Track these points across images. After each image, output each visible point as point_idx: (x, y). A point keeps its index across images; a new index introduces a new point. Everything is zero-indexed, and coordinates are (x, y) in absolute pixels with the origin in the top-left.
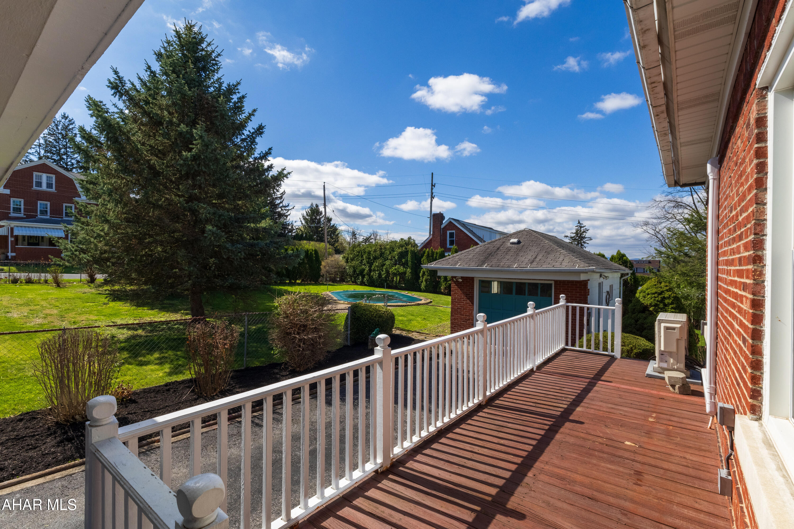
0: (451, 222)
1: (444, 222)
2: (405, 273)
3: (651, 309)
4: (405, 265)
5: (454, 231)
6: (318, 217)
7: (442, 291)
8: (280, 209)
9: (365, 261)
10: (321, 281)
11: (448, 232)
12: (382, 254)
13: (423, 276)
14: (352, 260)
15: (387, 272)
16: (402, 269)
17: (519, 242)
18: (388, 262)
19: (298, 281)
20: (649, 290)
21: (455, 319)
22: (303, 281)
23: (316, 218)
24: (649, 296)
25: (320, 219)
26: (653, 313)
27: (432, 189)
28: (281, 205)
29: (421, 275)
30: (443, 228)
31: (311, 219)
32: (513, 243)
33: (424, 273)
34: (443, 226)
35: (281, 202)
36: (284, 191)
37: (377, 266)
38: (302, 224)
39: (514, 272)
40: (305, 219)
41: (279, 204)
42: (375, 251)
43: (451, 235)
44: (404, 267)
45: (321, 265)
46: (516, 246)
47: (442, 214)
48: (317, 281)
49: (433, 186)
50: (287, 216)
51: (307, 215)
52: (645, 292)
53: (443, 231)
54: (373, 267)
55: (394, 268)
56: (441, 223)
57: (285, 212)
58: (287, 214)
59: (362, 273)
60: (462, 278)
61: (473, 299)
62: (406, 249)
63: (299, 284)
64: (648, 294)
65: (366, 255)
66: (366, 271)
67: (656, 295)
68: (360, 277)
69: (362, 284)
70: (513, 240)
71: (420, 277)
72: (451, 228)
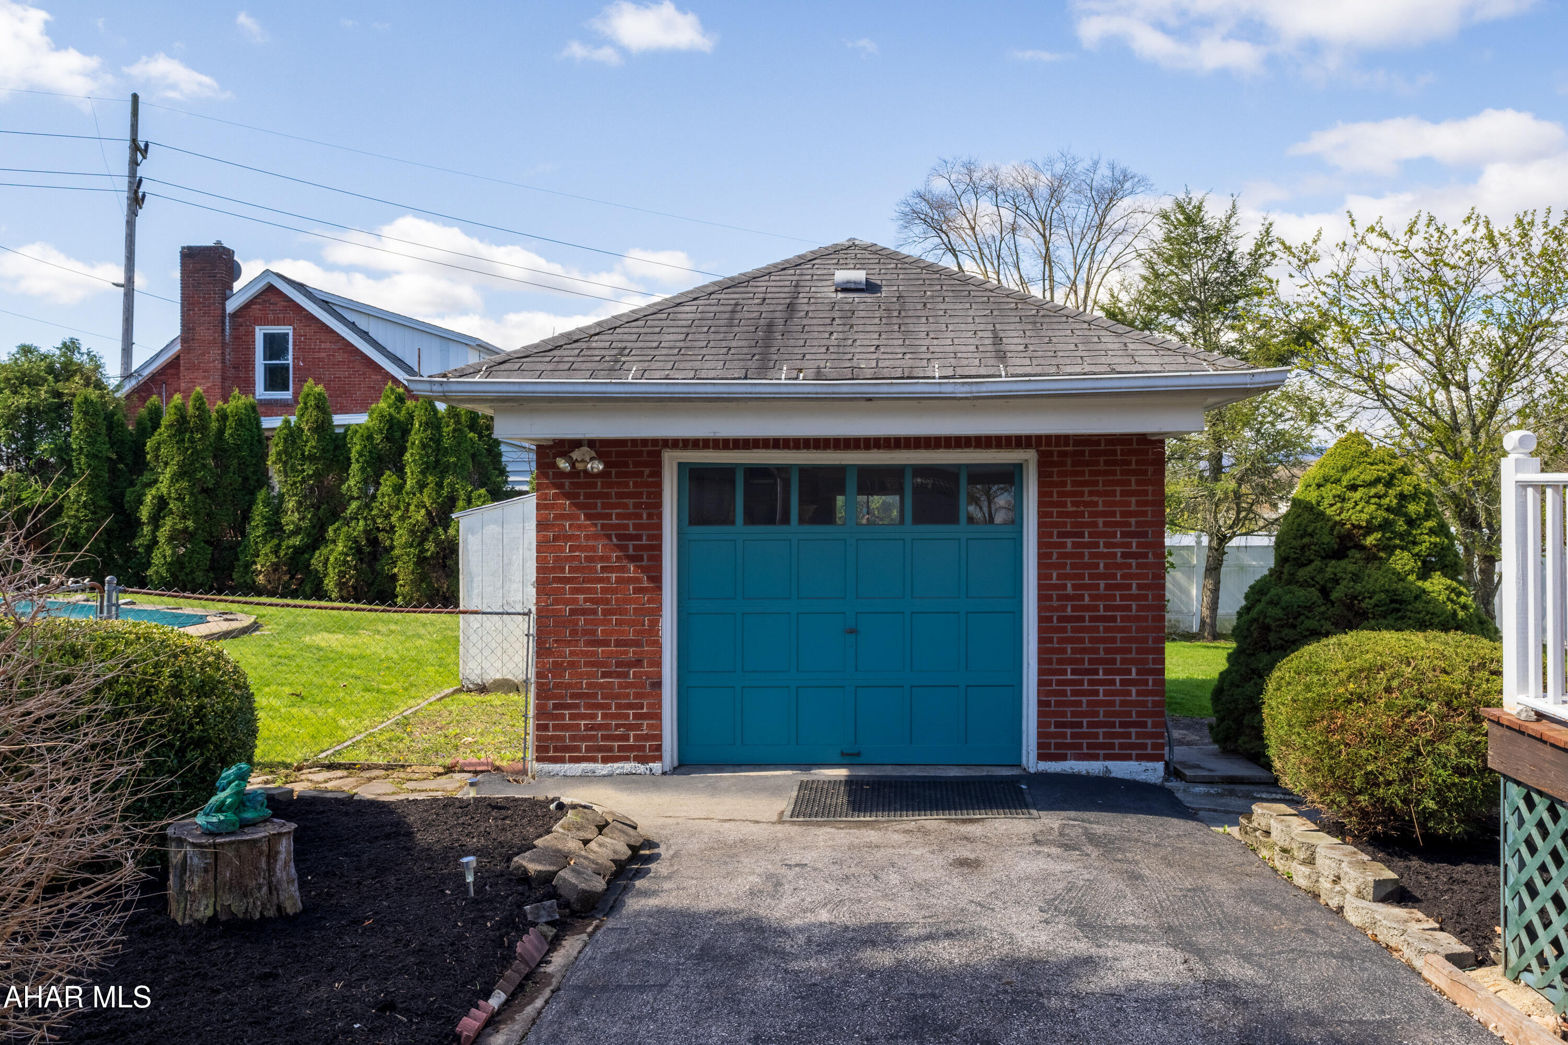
0: (271, 289)
1: (237, 286)
2: (54, 508)
3: (1370, 540)
4: (51, 470)
5: (288, 330)
7: (261, 579)
11: (260, 333)
13: (156, 520)
17: (871, 286)
20: (1354, 473)
24: (1358, 495)
26: (1376, 558)
27: (134, 164)
29: (144, 513)
30: (235, 315)
32: (846, 288)
33: (162, 503)
34: (232, 306)
43: (275, 346)
46: (868, 297)
47: (229, 253)
49: (138, 150)
52: (1338, 481)
53: (234, 328)
56: (226, 290)
61: (656, 548)
62: (53, 393)
64: (1354, 488)
67: (1380, 488)
70: (842, 276)
71: (139, 523)
72: (271, 316)
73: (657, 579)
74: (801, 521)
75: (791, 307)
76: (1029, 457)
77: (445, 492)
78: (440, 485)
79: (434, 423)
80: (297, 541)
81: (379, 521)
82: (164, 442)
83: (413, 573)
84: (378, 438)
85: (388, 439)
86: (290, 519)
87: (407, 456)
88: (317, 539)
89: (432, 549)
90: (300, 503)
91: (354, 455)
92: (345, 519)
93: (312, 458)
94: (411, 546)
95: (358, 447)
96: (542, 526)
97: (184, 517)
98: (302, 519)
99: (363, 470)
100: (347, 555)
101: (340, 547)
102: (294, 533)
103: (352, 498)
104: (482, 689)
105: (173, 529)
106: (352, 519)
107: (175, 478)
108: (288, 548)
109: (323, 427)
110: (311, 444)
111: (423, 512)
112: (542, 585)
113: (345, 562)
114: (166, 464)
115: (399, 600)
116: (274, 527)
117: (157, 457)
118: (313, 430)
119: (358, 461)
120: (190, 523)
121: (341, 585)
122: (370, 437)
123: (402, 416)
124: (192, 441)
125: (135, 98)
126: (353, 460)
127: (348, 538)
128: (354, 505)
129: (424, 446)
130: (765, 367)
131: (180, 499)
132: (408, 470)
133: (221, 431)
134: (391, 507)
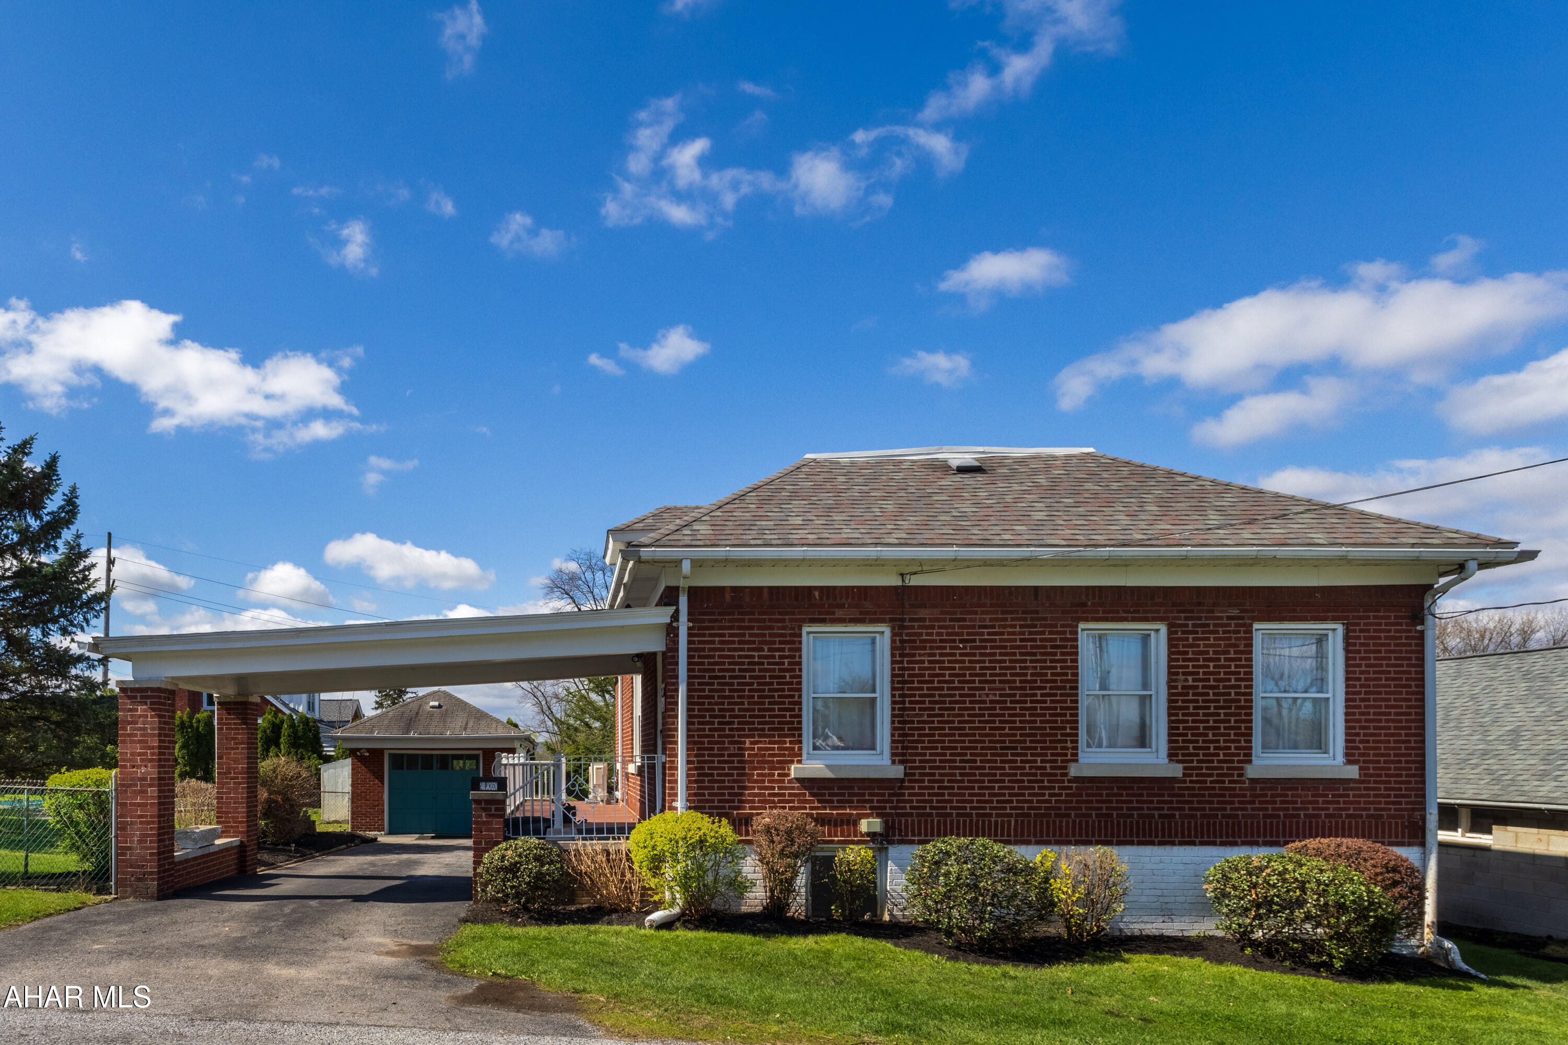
17: (440, 706)
21: (357, 807)
32: (433, 707)
39: (448, 740)
46: (438, 710)
49: (111, 562)
60: (368, 750)
61: (383, 776)
70: (432, 704)
73: (383, 783)
74: (422, 768)
75: (417, 713)
76: (480, 752)
79: (292, 725)
84: (268, 731)
85: (272, 731)
87: (282, 740)
96: (353, 769)
97: (185, 766)
99: (262, 745)
104: (328, 823)
105: (181, 772)
112: (353, 785)
122: (265, 731)
123: (277, 721)
124: (187, 732)
125: (110, 534)
129: (289, 736)
130: (408, 732)
131: (183, 758)
132: (282, 746)
133: (198, 728)
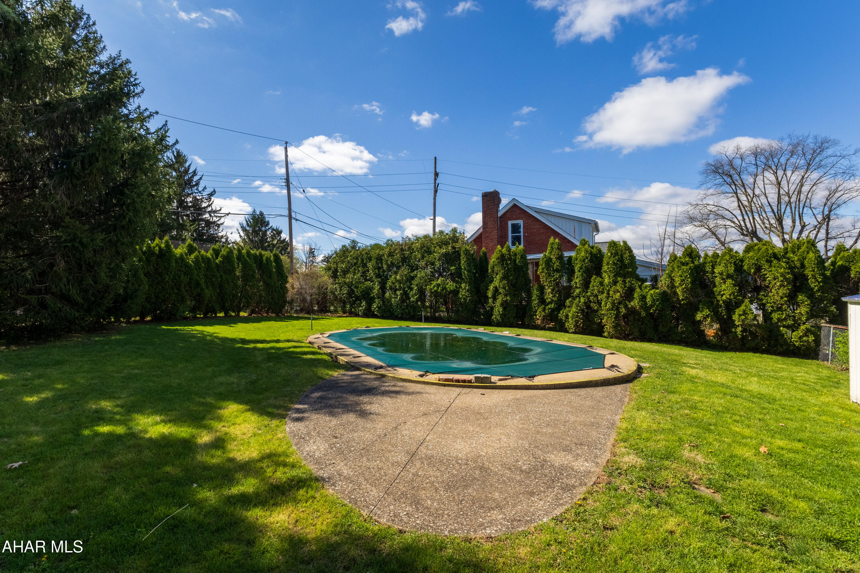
0: (515, 206)
2: (456, 292)
4: (456, 276)
5: (521, 222)
6: (263, 229)
7: (539, 323)
8: (207, 216)
9: (371, 273)
10: (287, 312)
11: (510, 223)
12: (405, 260)
13: (495, 297)
14: (345, 272)
15: (421, 292)
16: (451, 285)
18: (420, 274)
19: (242, 314)
22: (253, 312)
23: (260, 230)
25: (266, 231)
27: (435, 179)
28: (209, 209)
29: (490, 294)
30: (501, 217)
31: (254, 231)
33: (496, 290)
34: (500, 214)
35: (209, 206)
36: (214, 190)
37: (400, 282)
38: (241, 236)
40: (244, 229)
41: (207, 207)
42: (391, 254)
43: (516, 228)
44: (454, 281)
45: (287, 282)
47: (497, 194)
48: (281, 311)
49: (436, 175)
50: (219, 226)
51: (248, 225)
53: (501, 222)
54: (389, 284)
55: (434, 283)
56: (497, 209)
57: (215, 219)
58: (219, 223)
59: (367, 295)
62: (454, 248)
63: (246, 320)
65: (374, 261)
66: (375, 291)
68: (364, 303)
69: (369, 314)
71: (487, 298)
72: (514, 217)
77: (627, 285)
78: (624, 282)
80: (552, 306)
81: (591, 298)
82: (496, 265)
83: (613, 322)
85: (590, 261)
86: (549, 296)
88: (561, 305)
89: (624, 311)
90: (553, 290)
91: (576, 269)
92: (573, 297)
93: (557, 271)
94: (612, 310)
95: (579, 265)
98: (554, 296)
100: (578, 313)
101: (574, 309)
102: (550, 303)
103: (576, 287)
106: (576, 297)
107: (502, 280)
108: (549, 309)
109: (560, 257)
110: (556, 265)
111: (619, 294)
113: (578, 316)
114: (497, 274)
115: (606, 334)
116: (542, 301)
117: (493, 271)
118: (557, 258)
119: (579, 271)
120: (508, 298)
121: (576, 326)
125: (435, 158)
126: (576, 271)
127: (578, 306)
128: (578, 291)
134: (599, 292)
